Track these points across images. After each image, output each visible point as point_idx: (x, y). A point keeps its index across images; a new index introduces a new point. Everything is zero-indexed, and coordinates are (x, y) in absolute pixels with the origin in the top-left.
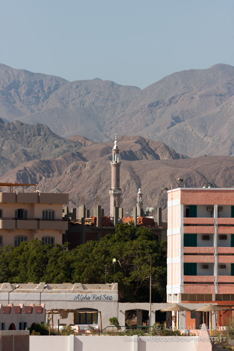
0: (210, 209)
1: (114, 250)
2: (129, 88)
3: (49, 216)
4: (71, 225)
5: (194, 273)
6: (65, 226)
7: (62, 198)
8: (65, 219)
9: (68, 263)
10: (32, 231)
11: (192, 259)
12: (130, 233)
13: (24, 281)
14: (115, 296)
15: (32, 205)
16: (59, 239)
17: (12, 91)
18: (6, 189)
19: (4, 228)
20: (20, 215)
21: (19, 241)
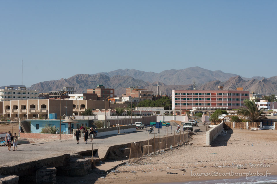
0: (180, 94)
1: (162, 101)
2: (156, 73)
3: (149, 95)
4: (153, 97)
5: (177, 105)
6: (152, 97)
7: (152, 92)
8: (152, 96)
9: (154, 103)
10: (147, 98)
11: (176, 103)
12: (165, 98)
13: (146, 106)
14: (163, 109)
15: (146, 93)
16: (151, 99)
17: (136, 74)
18: (142, 90)
19: (142, 97)
20: (144, 95)
21: (144, 100)
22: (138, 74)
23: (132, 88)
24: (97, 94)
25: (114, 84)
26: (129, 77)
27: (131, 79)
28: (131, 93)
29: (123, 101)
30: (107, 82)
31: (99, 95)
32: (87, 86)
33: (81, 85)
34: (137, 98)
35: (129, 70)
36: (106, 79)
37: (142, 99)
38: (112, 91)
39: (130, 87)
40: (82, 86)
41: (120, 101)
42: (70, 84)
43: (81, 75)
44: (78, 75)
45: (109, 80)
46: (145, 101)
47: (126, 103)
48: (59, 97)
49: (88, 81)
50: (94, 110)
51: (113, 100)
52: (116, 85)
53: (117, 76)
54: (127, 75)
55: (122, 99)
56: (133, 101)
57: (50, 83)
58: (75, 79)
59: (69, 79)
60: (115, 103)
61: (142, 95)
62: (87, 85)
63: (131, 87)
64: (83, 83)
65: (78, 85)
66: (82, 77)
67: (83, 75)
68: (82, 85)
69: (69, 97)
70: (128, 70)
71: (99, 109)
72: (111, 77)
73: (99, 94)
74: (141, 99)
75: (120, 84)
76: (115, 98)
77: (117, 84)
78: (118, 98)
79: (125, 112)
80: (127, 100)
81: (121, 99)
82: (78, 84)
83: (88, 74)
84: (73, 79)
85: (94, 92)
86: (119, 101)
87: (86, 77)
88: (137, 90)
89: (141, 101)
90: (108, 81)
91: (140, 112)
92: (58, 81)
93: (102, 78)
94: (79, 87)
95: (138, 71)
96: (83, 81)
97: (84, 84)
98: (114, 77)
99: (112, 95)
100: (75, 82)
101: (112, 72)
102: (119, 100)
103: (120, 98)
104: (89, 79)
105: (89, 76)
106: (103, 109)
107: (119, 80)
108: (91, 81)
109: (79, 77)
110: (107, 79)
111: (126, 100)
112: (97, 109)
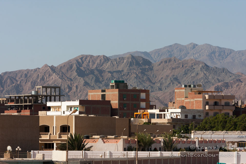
3: (227, 104)
4: (236, 108)
6: (234, 108)
8: (234, 105)
9: (235, 123)
10: (221, 110)
13: (217, 130)
15: (221, 100)
16: (231, 114)
17: (213, 55)
18: (210, 94)
19: (209, 109)
20: (216, 104)
21: (215, 114)
22: (217, 54)
23: (188, 88)
24: (110, 101)
25: (162, 78)
26: (197, 63)
27: (201, 66)
28: (186, 100)
29: (168, 117)
30: (146, 73)
31: (115, 103)
32: (101, 83)
33: (87, 79)
34: (199, 111)
35: (197, 45)
36: (144, 67)
37: (211, 114)
38: (143, 95)
39: (183, 86)
40: (89, 82)
41: (159, 116)
42: (62, 78)
43: (87, 57)
44: (81, 59)
45: (152, 69)
46: (216, 118)
47: (174, 121)
48: (26, 107)
49: (104, 71)
50: (88, 137)
51: (145, 115)
52: (166, 79)
53: (170, 61)
54: (192, 57)
55: (166, 112)
56: (190, 117)
57: (19, 76)
58: (75, 66)
59: (62, 67)
60: (149, 122)
61: (209, 104)
62: (101, 79)
63: (185, 86)
64: (91, 76)
65: (81, 81)
66: (89, 62)
67: (92, 56)
68: (90, 79)
69: (49, 109)
70: (194, 46)
71: (98, 137)
72: (155, 62)
73: (115, 100)
74: (207, 114)
75: (176, 79)
76: (150, 111)
77: (169, 79)
78: (156, 111)
79: (160, 142)
80: (177, 116)
81: (163, 113)
82: (82, 78)
83: (104, 56)
84: (69, 66)
85: (103, 96)
86: (158, 118)
87: (98, 61)
88: (200, 93)
89: (207, 118)
90: (148, 71)
91: (195, 142)
92: (36, 70)
93: (136, 65)
94: (84, 85)
95: (218, 47)
96: (92, 72)
97: (94, 78)
98: (161, 62)
99: (143, 104)
100: (75, 74)
101: (158, 52)
102: (158, 114)
103: (160, 111)
104: (107, 66)
105: (107, 59)
106: (108, 137)
107: (173, 69)
108: (109, 72)
109: (83, 62)
110: (147, 67)
111: (175, 114)
112: (94, 137)
